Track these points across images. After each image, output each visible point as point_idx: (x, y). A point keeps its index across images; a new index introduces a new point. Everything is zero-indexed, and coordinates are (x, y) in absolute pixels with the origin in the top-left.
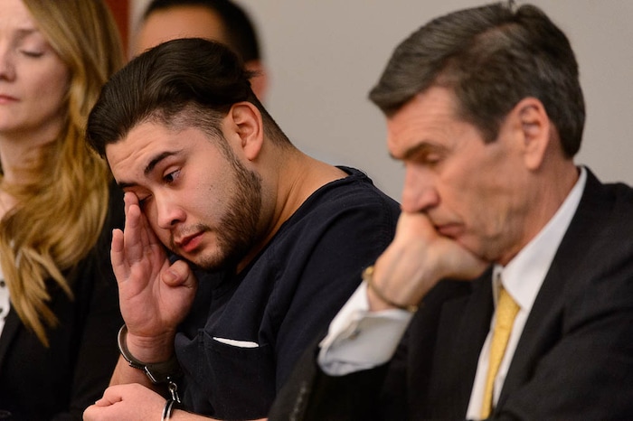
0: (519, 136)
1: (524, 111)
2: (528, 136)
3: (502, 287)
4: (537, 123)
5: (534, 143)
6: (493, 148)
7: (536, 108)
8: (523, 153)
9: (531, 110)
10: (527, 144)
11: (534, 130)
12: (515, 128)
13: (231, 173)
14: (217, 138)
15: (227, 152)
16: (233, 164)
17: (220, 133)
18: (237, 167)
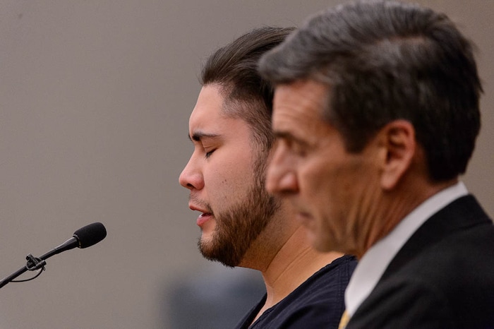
5: (394, 165)
7: (406, 133)
8: (381, 172)
13: (249, 183)
14: (260, 147)
15: (260, 166)
16: (257, 178)
17: (268, 145)
18: (259, 183)
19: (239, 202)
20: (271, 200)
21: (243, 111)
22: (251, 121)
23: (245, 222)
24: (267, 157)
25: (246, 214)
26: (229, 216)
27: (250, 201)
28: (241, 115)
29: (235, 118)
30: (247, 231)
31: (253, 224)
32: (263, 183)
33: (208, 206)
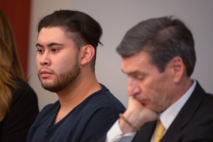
0: (172, 70)
1: (175, 61)
2: (175, 70)
4: (179, 66)
5: (178, 73)
6: (162, 74)
7: (179, 60)
8: (173, 77)
9: (178, 61)
10: (175, 73)
11: (178, 68)
12: (171, 67)
13: (73, 62)
14: (77, 50)
15: (77, 56)
16: (76, 61)
17: (79, 49)
18: (77, 63)
19: (70, 69)
20: (79, 69)
21: (72, 36)
22: (74, 40)
24: (79, 54)
25: (71, 74)
26: (65, 74)
27: (73, 70)
28: (71, 37)
31: (72, 78)
32: (78, 63)
33: (52, 71)
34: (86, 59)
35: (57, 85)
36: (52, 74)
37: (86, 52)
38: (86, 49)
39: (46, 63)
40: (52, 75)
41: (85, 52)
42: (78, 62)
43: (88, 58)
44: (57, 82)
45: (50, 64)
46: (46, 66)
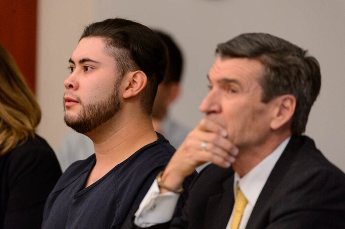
3: (239, 189)
13: (110, 92)
14: (119, 74)
15: (118, 83)
16: (115, 90)
17: (123, 74)
18: (115, 93)
19: (103, 100)
20: (119, 104)
22: (118, 60)
23: (103, 112)
24: (121, 80)
25: (105, 108)
26: (94, 106)
28: (114, 55)
29: (109, 55)
30: (102, 117)
31: (107, 114)
32: (117, 94)
33: (78, 98)
34: (132, 91)
35: (82, 120)
36: (77, 102)
37: (135, 80)
38: (135, 76)
39: (71, 86)
40: (78, 104)
41: (133, 80)
42: (118, 92)
43: (136, 89)
44: (82, 116)
45: (77, 89)
46: (71, 90)
